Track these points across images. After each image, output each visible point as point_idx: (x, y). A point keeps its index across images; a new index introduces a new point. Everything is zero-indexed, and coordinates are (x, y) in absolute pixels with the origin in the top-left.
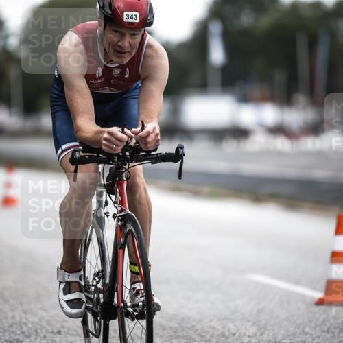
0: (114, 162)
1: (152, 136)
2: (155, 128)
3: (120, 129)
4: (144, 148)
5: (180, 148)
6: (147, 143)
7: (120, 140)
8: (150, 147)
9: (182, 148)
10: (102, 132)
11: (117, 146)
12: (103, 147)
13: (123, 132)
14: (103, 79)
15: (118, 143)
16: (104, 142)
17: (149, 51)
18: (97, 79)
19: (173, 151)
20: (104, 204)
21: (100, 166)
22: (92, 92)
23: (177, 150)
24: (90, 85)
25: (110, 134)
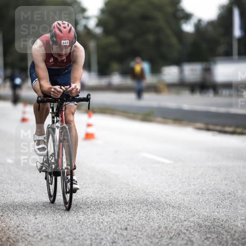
0: (58, 102)
1: (75, 90)
2: (76, 86)
3: (59, 87)
4: (71, 95)
6: (72, 93)
8: (74, 95)
9: (90, 95)
10: (51, 88)
11: (58, 95)
12: (52, 95)
13: (61, 88)
14: (53, 63)
15: (59, 93)
16: (52, 93)
17: (75, 49)
18: (50, 63)
19: (86, 97)
20: (55, 122)
21: (52, 104)
22: (47, 68)
23: (87, 96)
24: (47, 65)
25: (55, 89)
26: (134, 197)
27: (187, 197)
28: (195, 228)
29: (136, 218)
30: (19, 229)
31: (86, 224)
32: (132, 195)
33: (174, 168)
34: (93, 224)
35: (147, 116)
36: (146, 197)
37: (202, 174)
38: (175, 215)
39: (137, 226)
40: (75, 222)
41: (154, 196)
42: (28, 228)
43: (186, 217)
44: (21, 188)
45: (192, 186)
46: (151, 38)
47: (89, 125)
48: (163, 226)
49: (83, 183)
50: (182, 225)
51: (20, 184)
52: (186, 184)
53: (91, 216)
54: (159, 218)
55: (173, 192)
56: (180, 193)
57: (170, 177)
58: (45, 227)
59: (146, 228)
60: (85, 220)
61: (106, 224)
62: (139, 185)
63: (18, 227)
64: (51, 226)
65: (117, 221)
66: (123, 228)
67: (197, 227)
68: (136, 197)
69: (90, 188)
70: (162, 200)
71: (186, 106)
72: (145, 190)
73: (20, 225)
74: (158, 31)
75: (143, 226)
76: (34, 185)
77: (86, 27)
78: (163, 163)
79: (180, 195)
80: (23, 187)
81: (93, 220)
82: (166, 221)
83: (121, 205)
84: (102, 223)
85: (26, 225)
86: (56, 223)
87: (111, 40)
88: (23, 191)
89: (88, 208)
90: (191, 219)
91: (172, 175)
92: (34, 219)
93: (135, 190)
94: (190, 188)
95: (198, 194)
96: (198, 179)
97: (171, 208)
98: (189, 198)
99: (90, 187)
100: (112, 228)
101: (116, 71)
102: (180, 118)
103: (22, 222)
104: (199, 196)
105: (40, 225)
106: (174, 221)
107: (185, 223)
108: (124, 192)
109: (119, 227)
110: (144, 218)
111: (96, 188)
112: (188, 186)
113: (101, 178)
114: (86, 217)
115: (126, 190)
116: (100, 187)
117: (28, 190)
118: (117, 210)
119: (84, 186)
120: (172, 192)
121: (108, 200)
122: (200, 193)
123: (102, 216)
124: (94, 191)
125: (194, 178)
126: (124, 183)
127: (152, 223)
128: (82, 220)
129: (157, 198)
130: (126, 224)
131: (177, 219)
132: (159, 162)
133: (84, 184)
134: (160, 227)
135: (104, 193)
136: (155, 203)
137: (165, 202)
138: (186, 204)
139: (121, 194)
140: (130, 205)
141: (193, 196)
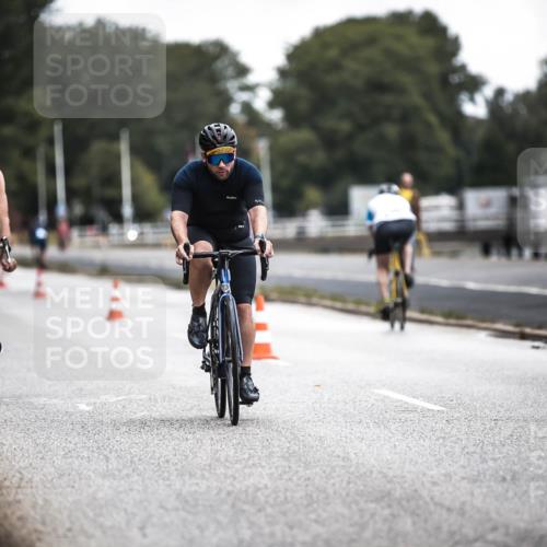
26: (362, 488)
27: (480, 487)
32: (356, 483)
36: (389, 486)
37: (512, 435)
41: (406, 485)
44: (110, 467)
45: (491, 463)
46: (392, 131)
49: (246, 456)
51: (107, 459)
52: (476, 456)
53: (267, 530)
55: (448, 476)
56: (463, 478)
57: (441, 441)
62: (372, 461)
68: (365, 486)
69: (263, 467)
70: (425, 493)
72: (385, 471)
74: (406, 116)
76: (140, 460)
77: (247, 108)
78: (423, 410)
79: (464, 484)
80: (114, 464)
88: (114, 475)
91: (444, 438)
93: (363, 470)
94: (486, 467)
95: (504, 479)
96: (504, 446)
97: (444, 512)
98: (485, 490)
99: (264, 464)
101: (313, 206)
104: (505, 485)
108: (339, 476)
111: (276, 468)
112: (482, 463)
113: (288, 445)
114: (254, 532)
115: (343, 471)
116: (285, 463)
117: (125, 472)
118: (324, 515)
119: (251, 462)
120: (445, 475)
121: (302, 493)
122: (508, 477)
123: (291, 528)
124: (272, 474)
125: (493, 444)
126: (339, 456)
128: (247, 538)
129: (413, 488)
131: (457, 538)
132: (414, 410)
133: (249, 459)
135: (295, 478)
136: (408, 501)
137: (432, 499)
138: (478, 502)
139: (332, 481)
140: (354, 506)
141: (492, 484)
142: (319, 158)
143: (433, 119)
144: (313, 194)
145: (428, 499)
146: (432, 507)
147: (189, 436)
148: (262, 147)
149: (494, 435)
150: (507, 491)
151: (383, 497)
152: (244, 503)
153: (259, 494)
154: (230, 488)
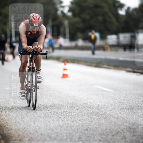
0: (31, 54)
2: (40, 47)
5: (47, 51)
6: (38, 50)
7: (32, 49)
10: (28, 47)
13: (33, 47)
17: (41, 28)
25: (29, 48)
27: (122, 111)
28: (127, 130)
29: (93, 124)
30: (25, 130)
31: (63, 127)
32: (90, 110)
33: (114, 94)
34: (67, 127)
35: (98, 64)
36: (98, 111)
37: (131, 98)
38: (115, 122)
39: (93, 128)
40: (57, 126)
41: (103, 111)
42: (30, 129)
43: (122, 123)
45: (125, 105)
46: (100, 18)
47: (65, 70)
48: (108, 128)
49: (61, 103)
50: (120, 128)
52: (122, 103)
53: (67, 122)
54: (106, 124)
57: (112, 99)
58: (40, 129)
59: (99, 130)
60: (63, 125)
61: (75, 127)
62: (94, 105)
63: (24, 129)
64: (44, 128)
65: (81, 125)
66: (85, 129)
67: (128, 129)
68: (92, 111)
69: (66, 106)
70: (108, 113)
71: (121, 59)
72: (98, 107)
73: (25, 127)
74: (104, 14)
75: (96, 128)
77: (62, 12)
78: (108, 91)
79: (118, 110)
81: (68, 125)
82: (110, 125)
83: (84, 116)
84: (73, 126)
85: (29, 128)
86: (46, 127)
87: (77, 19)
89: (65, 117)
90: (125, 124)
92: (33, 124)
93: (92, 107)
96: (129, 101)
97: (113, 118)
98: (124, 112)
100: (79, 129)
101: (80, 38)
102: (118, 65)
103: (26, 126)
105: (37, 128)
106: (114, 126)
107: (121, 127)
109: (83, 129)
110: (97, 124)
111: (69, 106)
112: (123, 105)
113: (72, 100)
114: (63, 123)
115: (87, 107)
118: (82, 119)
119: (62, 105)
121: (76, 113)
122: (130, 109)
123: (73, 122)
125: (126, 100)
126: (86, 103)
127: (102, 127)
128: (61, 124)
129: (105, 112)
130: (87, 127)
131: (116, 124)
132: (105, 91)
134: (106, 129)
135: (74, 109)
136: (104, 115)
137: (110, 114)
138: (122, 115)
139: (84, 110)
140: (89, 116)
141: (126, 110)
142: (81, 25)
143: (111, 15)
144: (79, 35)
145: (109, 114)
146: (110, 117)
147: (47, 98)
148: (66, 22)
149: (126, 98)
150: (129, 112)
151: (97, 114)
152: (61, 115)
153: (65, 113)
154: (57, 112)
